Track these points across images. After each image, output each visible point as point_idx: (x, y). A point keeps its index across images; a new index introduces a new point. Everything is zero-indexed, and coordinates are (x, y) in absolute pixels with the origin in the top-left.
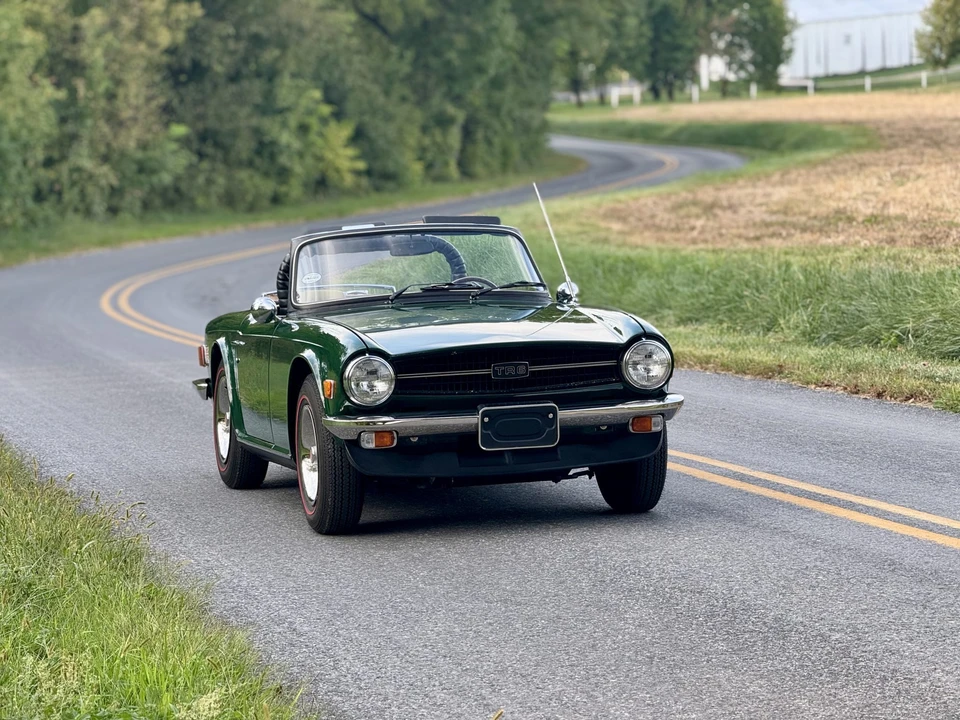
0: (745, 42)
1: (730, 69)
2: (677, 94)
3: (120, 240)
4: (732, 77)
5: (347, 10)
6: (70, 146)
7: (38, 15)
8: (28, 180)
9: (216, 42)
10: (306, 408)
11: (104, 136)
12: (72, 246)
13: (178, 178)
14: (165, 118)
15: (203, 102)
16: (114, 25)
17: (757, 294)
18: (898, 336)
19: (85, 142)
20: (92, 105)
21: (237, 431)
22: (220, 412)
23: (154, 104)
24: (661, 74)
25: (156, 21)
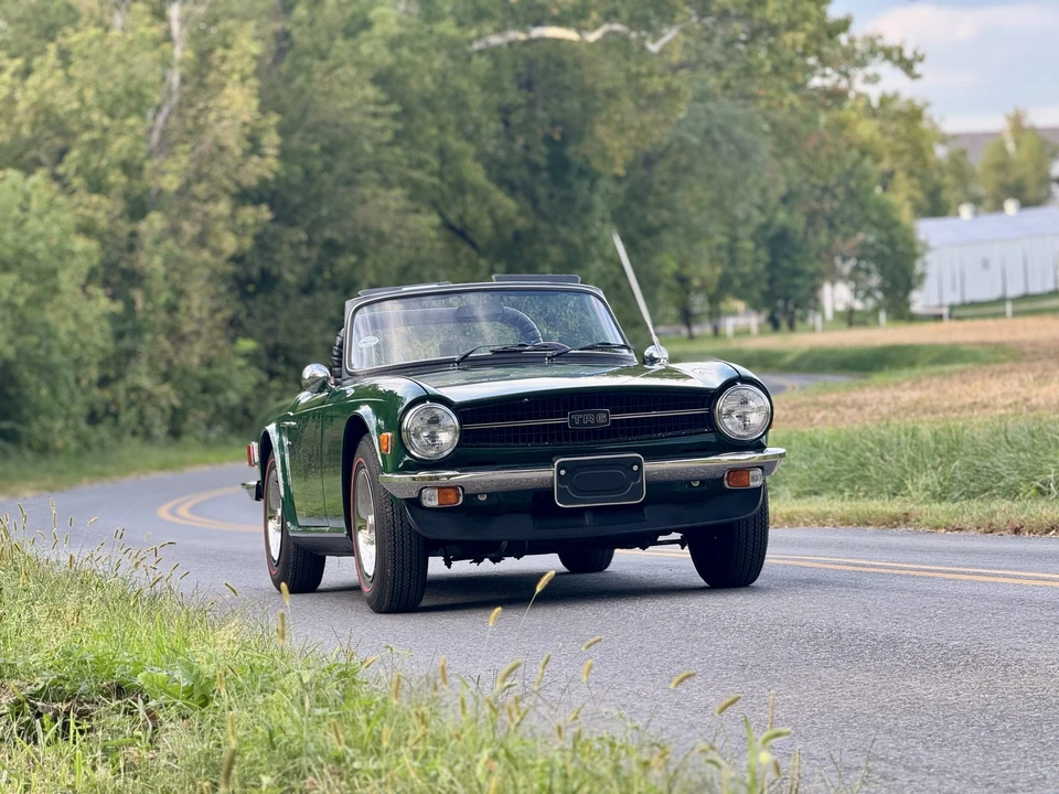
0: (872, 266)
1: (856, 296)
2: (798, 324)
3: (182, 464)
4: (858, 305)
5: (429, 213)
6: (127, 363)
7: (92, 220)
8: (81, 399)
9: (286, 247)
10: (362, 472)
11: (164, 352)
12: (130, 469)
13: (246, 399)
14: (231, 332)
15: (273, 316)
16: (175, 232)
17: (882, 462)
18: (1038, 489)
19: (144, 360)
20: (152, 317)
21: (289, 524)
22: (270, 509)
23: (219, 316)
24: (780, 303)
25: (220, 226)
